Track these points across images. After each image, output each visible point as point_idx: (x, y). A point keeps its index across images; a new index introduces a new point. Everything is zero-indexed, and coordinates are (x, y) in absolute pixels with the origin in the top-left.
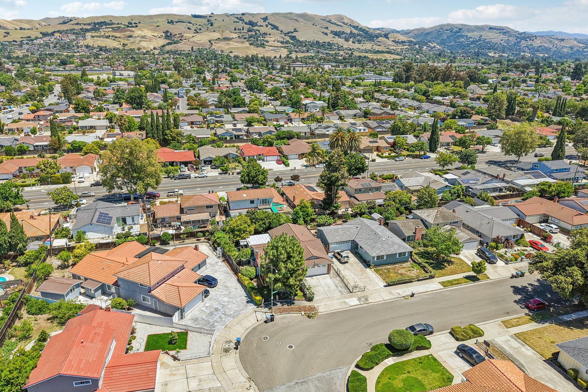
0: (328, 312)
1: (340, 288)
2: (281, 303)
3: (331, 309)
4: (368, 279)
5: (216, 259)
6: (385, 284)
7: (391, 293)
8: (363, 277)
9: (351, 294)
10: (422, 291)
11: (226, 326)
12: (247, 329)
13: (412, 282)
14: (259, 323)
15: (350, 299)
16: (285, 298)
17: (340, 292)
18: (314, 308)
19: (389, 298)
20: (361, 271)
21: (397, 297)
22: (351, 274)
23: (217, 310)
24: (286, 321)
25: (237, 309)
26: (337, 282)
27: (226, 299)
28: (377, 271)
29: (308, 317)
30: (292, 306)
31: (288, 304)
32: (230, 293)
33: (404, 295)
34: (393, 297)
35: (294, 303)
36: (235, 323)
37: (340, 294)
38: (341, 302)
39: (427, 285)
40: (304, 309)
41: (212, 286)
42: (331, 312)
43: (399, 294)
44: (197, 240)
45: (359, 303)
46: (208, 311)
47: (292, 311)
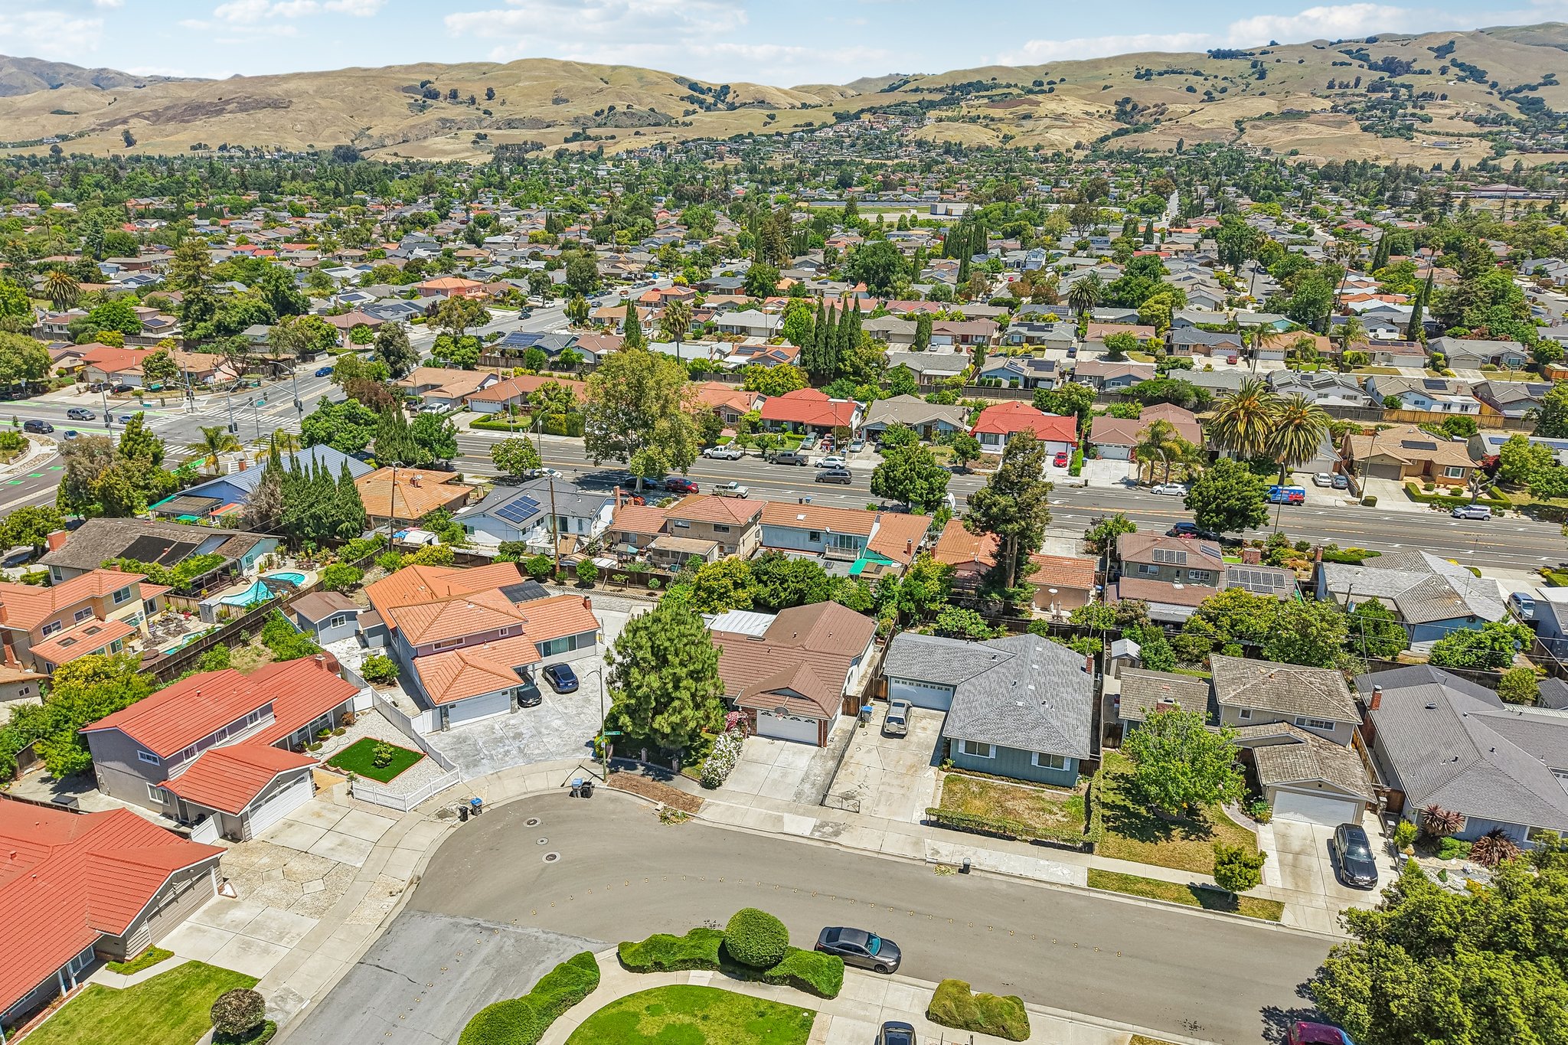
0: (714, 825)
1: (807, 786)
3: (730, 821)
4: (902, 791)
6: (930, 818)
7: (917, 843)
9: (815, 807)
10: (1009, 871)
11: (497, 772)
12: (525, 792)
13: (1013, 839)
14: (560, 789)
15: (800, 817)
16: (662, 763)
17: (799, 795)
18: (699, 804)
19: (895, 852)
20: (912, 766)
21: (921, 856)
22: (875, 764)
25: (553, 749)
26: (816, 771)
27: (557, 723)
28: (950, 782)
30: (660, 784)
31: (657, 775)
33: (944, 860)
34: (911, 854)
36: (518, 773)
37: (789, 797)
38: (772, 815)
39: (1041, 862)
40: (678, 797)
41: (559, 690)
42: (721, 826)
43: (936, 853)
44: (649, 594)
45: (807, 834)
47: (647, 793)
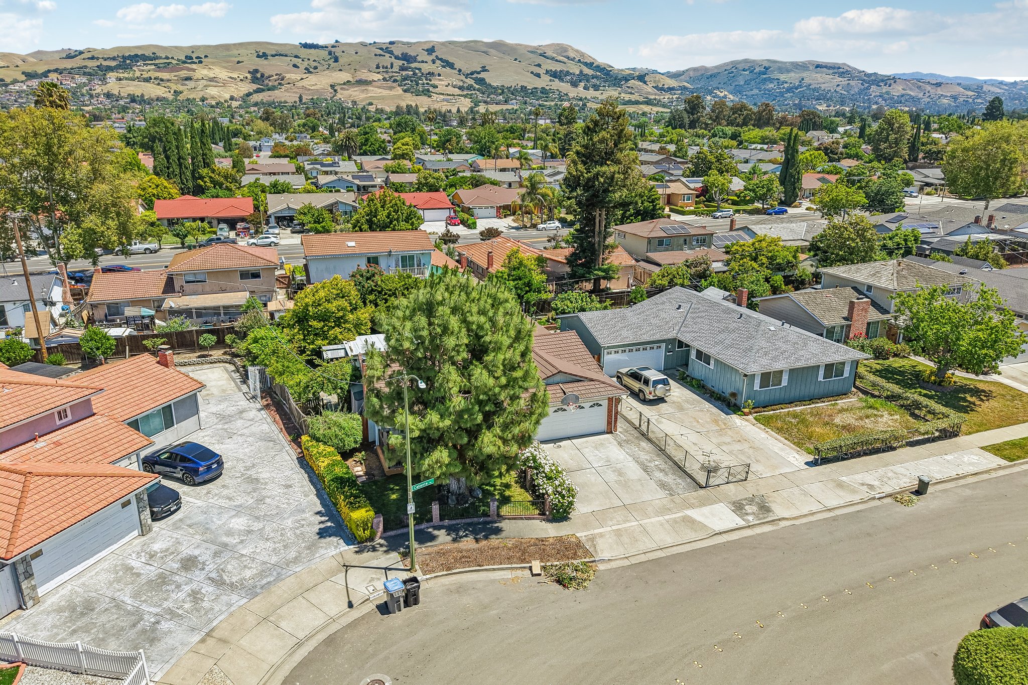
0: (634, 561)
1: (659, 475)
2: (450, 529)
3: (642, 547)
4: (746, 446)
5: (244, 403)
6: (811, 458)
7: (840, 485)
8: (727, 440)
9: (702, 492)
10: (945, 476)
11: (208, 635)
12: (299, 644)
13: (895, 449)
14: (355, 614)
15: (706, 510)
16: (464, 514)
17: (663, 485)
18: (579, 545)
19: (841, 502)
20: (716, 422)
21: (866, 496)
22: (684, 431)
23: (189, 563)
24: (467, 600)
25: (274, 560)
26: (644, 457)
27: (239, 523)
28: (767, 422)
29: (559, 582)
30: (494, 541)
31: (475, 532)
32: (261, 500)
33: (888, 490)
34: (856, 498)
35: (498, 531)
36: (251, 620)
37: (662, 494)
38: (675, 521)
39: (948, 457)
40: (540, 548)
41: (198, 480)
42: (643, 558)
43: (871, 487)
44: (199, 357)
45: (742, 523)
46: (151, 571)
47: (492, 559)
